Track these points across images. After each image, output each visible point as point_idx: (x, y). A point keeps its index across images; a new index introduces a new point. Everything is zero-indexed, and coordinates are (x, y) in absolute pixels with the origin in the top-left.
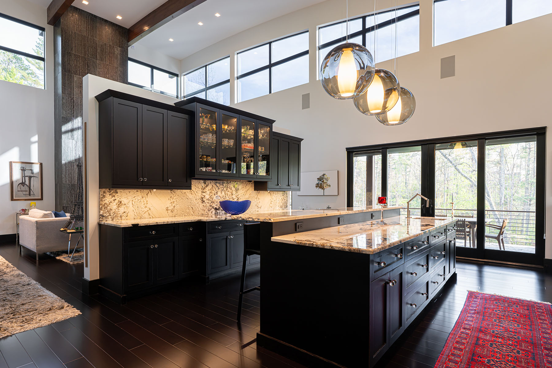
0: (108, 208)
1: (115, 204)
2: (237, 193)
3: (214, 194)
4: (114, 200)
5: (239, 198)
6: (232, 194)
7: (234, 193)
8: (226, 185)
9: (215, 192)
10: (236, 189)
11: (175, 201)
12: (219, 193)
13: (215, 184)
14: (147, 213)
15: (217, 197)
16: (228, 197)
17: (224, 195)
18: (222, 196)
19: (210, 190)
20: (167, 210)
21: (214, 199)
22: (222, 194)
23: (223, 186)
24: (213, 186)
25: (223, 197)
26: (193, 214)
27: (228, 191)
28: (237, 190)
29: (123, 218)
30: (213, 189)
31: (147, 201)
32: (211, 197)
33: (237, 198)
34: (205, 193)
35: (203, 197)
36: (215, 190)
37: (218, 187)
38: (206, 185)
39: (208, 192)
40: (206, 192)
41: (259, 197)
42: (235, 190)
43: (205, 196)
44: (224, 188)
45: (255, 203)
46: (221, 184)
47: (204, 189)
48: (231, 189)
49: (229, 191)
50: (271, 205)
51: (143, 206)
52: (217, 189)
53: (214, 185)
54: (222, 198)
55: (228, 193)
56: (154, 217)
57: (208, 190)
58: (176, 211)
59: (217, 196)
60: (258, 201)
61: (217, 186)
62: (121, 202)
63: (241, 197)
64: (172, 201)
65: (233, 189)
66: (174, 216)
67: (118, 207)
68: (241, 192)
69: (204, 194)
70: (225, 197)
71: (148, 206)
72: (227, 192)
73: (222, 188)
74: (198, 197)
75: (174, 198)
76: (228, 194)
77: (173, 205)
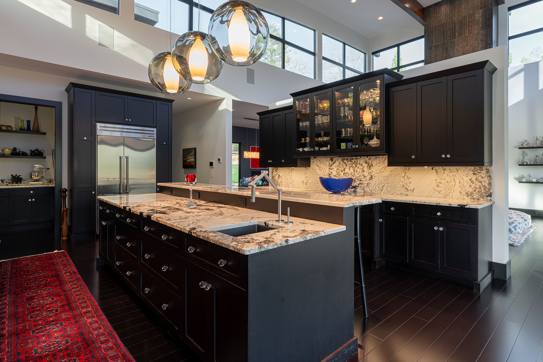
0: (275, 178)
1: (277, 176)
2: (370, 169)
3: (342, 171)
4: (277, 174)
5: (374, 176)
6: (363, 171)
7: (366, 169)
8: (355, 161)
9: (343, 168)
10: (368, 165)
11: (308, 176)
12: (347, 170)
13: (342, 161)
14: (291, 184)
15: (344, 173)
16: (358, 174)
17: (353, 172)
18: (350, 173)
19: (337, 166)
20: (303, 183)
21: (341, 176)
22: (350, 171)
23: (351, 163)
24: (340, 163)
25: (352, 173)
26: (321, 188)
27: (357, 167)
28: (370, 167)
29: (280, 185)
30: (340, 166)
31: (291, 176)
32: (338, 173)
33: (370, 176)
34: (332, 169)
35: (331, 173)
36: (342, 167)
37: (345, 163)
38: (333, 162)
39: (335, 169)
40: (333, 169)
41: (409, 176)
42: (367, 166)
43: (332, 173)
44: (352, 164)
45: (401, 183)
46: (349, 160)
47: (331, 166)
48: (362, 165)
49: (358, 168)
51: (289, 179)
52: (344, 166)
53: (341, 162)
54: (350, 175)
55: (358, 169)
56: (295, 187)
57: (336, 167)
58: (308, 184)
59: (344, 172)
60: (408, 181)
61: (344, 163)
62: (279, 175)
63: (376, 175)
64: (306, 176)
65: (365, 165)
66: (307, 188)
67: (278, 178)
68: (376, 169)
69: (331, 171)
70: (354, 174)
71: (292, 178)
72: (356, 169)
73: (351, 164)
74: (325, 174)
75: (308, 173)
76: (358, 171)
77: (307, 179)
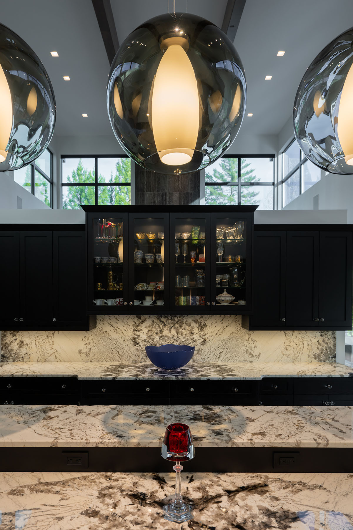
0: (9, 348)
1: (16, 344)
2: (202, 331)
3: (157, 333)
4: (16, 340)
5: (207, 340)
6: (192, 333)
7: (196, 330)
8: (179, 320)
9: (158, 330)
10: (200, 325)
11: (91, 342)
12: (166, 332)
13: (158, 319)
14: (53, 356)
15: (161, 337)
16: (184, 338)
17: (176, 334)
18: (171, 337)
19: (149, 327)
20: (80, 353)
21: (155, 340)
22: (170, 333)
23: (172, 322)
24: (153, 321)
25: (174, 336)
26: (119, 360)
27: (182, 328)
28: (202, 327)
29: (25, 360)
30: (154, 326)
31: (53, 342)
32: (151, 337)
33: (203, 340)
34: (139, 331)
35: (137, 337)
36: (157, 327)
37: (163, 322)
38: (141, 321)
39: (145, 331)
40: (141, 330)
41: (254, 338)
42: (198, 326)
43: (139, 336)
44: (174, 324)
45: (244, 348)
46: (170, 318)
47: (138, 326)
48: (190, 326)
49: (184, 329)
50: (287, 353)
51: (48, 347)
52: (161, 326)
53: (156, 320)
54: (172, 339)
55: (183, 331)
56: (62, 360)
57: (146, 327)
58: (92, 354)
59: (161, 335)
60: (253, 345)
61: (161, 321)
62: (22, 342)
63: (211, 338)
64: (87, 342)
65: (195, 325)
66: (89, 361)
67: (20, 347)
68: (211, 330)
69: (138, 333)
70: (178, 337)
71: (55, 347)
72: (181, 330)
73: (172, 323)
74: (127, 338)
75: (90, 338)
76: (184, 334)
77: (89, 347)
